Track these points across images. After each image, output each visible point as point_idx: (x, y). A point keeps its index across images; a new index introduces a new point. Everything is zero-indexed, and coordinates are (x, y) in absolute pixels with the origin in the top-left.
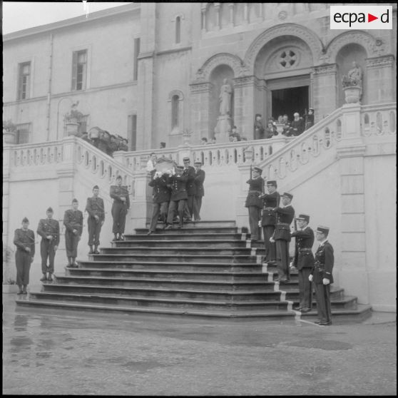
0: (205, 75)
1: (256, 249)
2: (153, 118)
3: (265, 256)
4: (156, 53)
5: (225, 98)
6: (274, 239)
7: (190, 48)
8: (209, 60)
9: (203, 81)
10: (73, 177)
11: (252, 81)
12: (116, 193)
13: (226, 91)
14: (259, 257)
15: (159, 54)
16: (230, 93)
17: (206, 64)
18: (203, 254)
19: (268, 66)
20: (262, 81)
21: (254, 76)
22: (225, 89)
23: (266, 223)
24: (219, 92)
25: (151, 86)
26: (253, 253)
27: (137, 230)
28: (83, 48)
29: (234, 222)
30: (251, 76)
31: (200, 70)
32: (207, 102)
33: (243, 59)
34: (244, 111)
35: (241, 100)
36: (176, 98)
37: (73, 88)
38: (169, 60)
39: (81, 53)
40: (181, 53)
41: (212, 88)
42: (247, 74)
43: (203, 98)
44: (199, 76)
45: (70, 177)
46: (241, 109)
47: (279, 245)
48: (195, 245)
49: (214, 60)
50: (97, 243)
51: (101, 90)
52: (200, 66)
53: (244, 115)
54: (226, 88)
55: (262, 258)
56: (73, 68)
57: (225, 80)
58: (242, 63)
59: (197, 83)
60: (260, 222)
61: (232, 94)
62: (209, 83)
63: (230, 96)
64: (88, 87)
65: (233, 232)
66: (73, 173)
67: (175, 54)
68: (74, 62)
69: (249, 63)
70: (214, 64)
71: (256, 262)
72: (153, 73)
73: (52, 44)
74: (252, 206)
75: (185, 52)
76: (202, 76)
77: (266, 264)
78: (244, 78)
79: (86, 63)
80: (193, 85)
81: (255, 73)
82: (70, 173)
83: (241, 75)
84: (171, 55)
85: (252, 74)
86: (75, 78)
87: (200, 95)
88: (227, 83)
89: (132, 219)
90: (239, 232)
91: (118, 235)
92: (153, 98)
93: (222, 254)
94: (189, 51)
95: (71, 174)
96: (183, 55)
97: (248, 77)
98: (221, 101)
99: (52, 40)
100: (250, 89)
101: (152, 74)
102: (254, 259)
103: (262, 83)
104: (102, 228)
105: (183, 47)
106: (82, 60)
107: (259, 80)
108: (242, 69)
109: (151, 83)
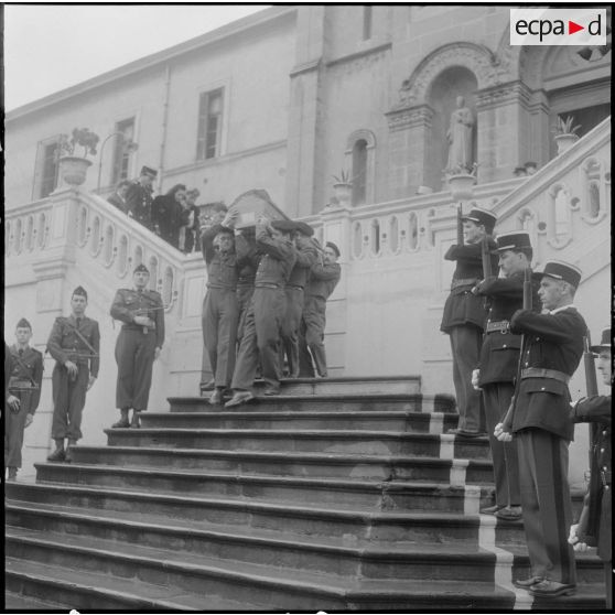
0: (417, 92)
1: (466, 462)
2: (315, 188)
3: (492, 488)
4: (325, 62)
5: (459, 135)
6: (508, 428)
7: (388, 46)
8: (425, 60)
9: (414, 103)
10: (63, 276)
11: (514, 94)
12: (125, 305)
13: (460, 121)
14: (472, 490)
15: (332, 64)
16: (469, 125)
17: (418, 69)
18: (303, 475)
19: (550, 61)
20: (540, 94)
21: (520, 82)
22: (459, 117)
23: (492, 376)
24: (448, 126)
25: (314, 125)
26: (457, 478)
27: (174, 402)
28: (216, 87)
29: (417, 379)
30: (513, 83)
31: (406, 83)
32: (420, 144)
33: (494, 50)
34: (498, 158)
35: (492, 136)
36: (361, 145)
37: (198, 157)
38: (350, 73)
39: (214, 96)
40: (372, 57)
41: (432, 116)
42: (504, 79)
43: (414, 138)
44: (404, 95)
45: (56, 277)
46: (492, 154)
47: (526, 449)
48: (292, 444)
49: (436, 58)
50: (75, 434)
51: (244, 156)
52: (407, 75)
53: (498, 166)
54: (461, 114)
55: (483, 493)
56: (201, 121)
57: (459, 99)
58: (493, 58)
59: (402, 108)
60: (475, 373)
61: (474, 128)
62: (426, 106)
63: (470, 130)
64: (223, 153)
65: (407, 409)
66: (66, 267)
67: (361, 61)
68: (201, 112)
69: (509, 56)
70: (435, 69)
71: (460, 509)
72: (318, 99)
73: (168, 84)
74: (460, 326)
75: (379, 55)
76: (411, 94)
77: (493, 519)
78: (498, 90)
79: (220, 113)
80: (393, 114)
81: (521, 76)
82: (57, 267)
83: (492, 83)
84: (353, 64)
85: (515, 77)
86: (203, 139)
87: (406, 133)
88: (463, 104)
89: (172, 373)
90: (428, 408)
91: (131, 413)
92: (316, 147)
93: (357, 476)
94: (388, 52)
95: (59, 271)
96: (377, 59)
97: (506, 85)
98: (451, 143)
99: (169, 78)
100: (510, 110)
101: (315, 102)
102: (457, 496)
103: (539, 98)
104: (89, 395)
105: (376, 45)
106: (216, 108)
107: (532, 92)
108: (493, 71)
109: (314, 119)
